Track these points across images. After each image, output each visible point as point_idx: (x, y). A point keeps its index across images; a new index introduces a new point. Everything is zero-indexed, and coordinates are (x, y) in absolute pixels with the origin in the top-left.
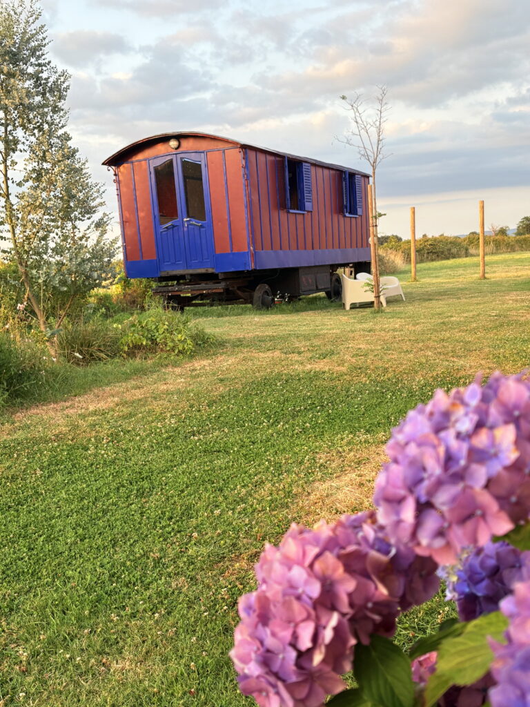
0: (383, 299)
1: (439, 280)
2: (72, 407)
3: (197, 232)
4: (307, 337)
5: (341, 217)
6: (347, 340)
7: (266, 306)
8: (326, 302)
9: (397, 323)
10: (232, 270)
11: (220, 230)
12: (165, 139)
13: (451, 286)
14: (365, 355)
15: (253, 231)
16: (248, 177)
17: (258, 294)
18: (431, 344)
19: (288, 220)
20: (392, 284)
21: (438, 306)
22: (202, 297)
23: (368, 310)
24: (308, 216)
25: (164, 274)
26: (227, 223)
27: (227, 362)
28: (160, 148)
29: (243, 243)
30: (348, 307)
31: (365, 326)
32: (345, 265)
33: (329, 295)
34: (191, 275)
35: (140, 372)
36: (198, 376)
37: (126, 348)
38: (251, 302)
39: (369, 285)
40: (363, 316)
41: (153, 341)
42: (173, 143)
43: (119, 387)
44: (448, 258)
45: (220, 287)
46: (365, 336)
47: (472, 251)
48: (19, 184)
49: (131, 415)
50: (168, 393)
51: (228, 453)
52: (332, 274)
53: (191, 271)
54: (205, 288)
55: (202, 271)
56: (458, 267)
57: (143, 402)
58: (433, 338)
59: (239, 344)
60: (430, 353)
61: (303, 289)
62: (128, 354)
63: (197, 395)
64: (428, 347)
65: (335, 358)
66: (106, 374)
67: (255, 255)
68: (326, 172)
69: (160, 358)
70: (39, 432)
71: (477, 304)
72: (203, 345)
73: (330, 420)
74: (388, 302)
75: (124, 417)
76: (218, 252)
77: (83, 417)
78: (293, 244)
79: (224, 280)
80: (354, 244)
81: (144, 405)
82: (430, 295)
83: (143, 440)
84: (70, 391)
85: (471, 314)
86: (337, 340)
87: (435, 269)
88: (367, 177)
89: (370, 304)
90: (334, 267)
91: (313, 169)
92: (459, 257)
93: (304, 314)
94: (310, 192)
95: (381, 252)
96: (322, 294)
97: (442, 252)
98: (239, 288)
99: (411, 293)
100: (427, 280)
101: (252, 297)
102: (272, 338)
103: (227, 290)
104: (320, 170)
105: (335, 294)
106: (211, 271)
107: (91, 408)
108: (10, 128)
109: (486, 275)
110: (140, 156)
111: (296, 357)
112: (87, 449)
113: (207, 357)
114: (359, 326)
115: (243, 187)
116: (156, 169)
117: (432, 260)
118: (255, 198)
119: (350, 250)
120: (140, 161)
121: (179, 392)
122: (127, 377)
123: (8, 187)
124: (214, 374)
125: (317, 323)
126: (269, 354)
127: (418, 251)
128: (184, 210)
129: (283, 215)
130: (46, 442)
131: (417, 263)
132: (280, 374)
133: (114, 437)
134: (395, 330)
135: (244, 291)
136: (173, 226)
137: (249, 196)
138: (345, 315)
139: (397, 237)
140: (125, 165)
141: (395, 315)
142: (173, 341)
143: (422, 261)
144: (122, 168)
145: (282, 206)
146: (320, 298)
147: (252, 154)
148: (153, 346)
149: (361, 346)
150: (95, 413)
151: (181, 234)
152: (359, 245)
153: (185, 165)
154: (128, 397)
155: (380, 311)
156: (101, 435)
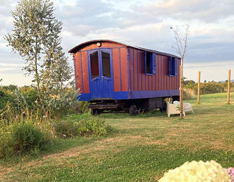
0: (184, 113)
1: (210, 104)
2: (63, 155)
3: (107, 83)
4: (152, 130)
5: (168, 76)
6: (168, 132)
7: (134, 114)
8: (160, 113)
9: (189, 124)
10: (121, 99)
11: (117, 82)
12: (95, 42)
13: (214, 107)
14: (175, 139)
15: (130, 83)
16: (129, 59)
17: (131, 109)
18: (202, 135)
19: (145, 78)
20: (188, 106)
21: (207, 117)
22: (108, 110)
23: (178, 118)
24: (154, 76)
25: (92, 100)
26: (120, 79)
27: (120, 139)
28: (93, 46)
29: (126, 88)
30: (169, 116)
31: (176, 125)
32: (169, 97)
33: (161, 110)
34: (104, 100)
35: (86, 142)
36: (109, 145)
37: (80, 132)
38: (128, 113)
39: (178, 107)
40: (175, 120)
41: (91, 129)
42: (98, 44)
43: (79, 148)
44: (215, 93)
45: (115, 106)
46: (175, 130)
47: (225, 90)
48: (42, 67)
49: (85, 159)
50: (98, 151)
51: (122, 175)
52: (163, 101)
53: (104, 99)
54: (109, 106)
55: (108, 99)
56: (218, 97)
57: (89, 154)
58: (203, 132)
59: (124, 132)
60: (200, 139)
61: (150, 107)
62: (81, 135)
63: (109, 152)
64: (200, 136)
65: (163, 139)
66: (74, 143)
67: (131, 93)
68: (162, 57)
69: (94, 137)
70: (53, 164)
71: (224, 117)
72: (111, 132)
73: (160, 164)
74: (186, 114)
75: (83, 160)
76: (116, 91)
77: (68, 159)
78: (147, 88)
79: (117, 103)
80: (173, 88)
81: (89, 156)
82: (204, 111)
83: (91, 169)
84: (61, 149)
85: (220, 121)
86: (164, 131)
87: (208, 98)
88: (180, 59)
89: (178, 115)
90: (164, 98)
91: (157, 56)
92: (220, 92)
93: (150, 118)
94: (155, 66)
95: (185, 90)
96: (159, 109)
97: (212, 90)
98: (123, 107)
99: (196, 110)
100: (204, 104)
101: (128, 110)
102: (137, 130)
103: (118, 107)
104: (160, 56)
105: (164, 109)
106: (112, 99)
107: (70, 156)
108: (38, 44)
109: (230, 102)
110: (84, 49)
111: (147, 138)
112: (71, 171)
113: (112, 137)
114: (173, 125)
115: (127, 64)
116: (91, 55)
117: (208, 93)
118: (132, 69)
119: (171, 91)
120: (84, 51)
121: (102, 151)
122: (82, 144)
123: (36, 67)
124: (115, 144)
125: (156, 123)
126: (136, 137)
127: (201, 89)
128: (102, 73)
129: (143, 76)
130: (56, 168)
131: (200, 94)
132: (141, 146)
133: (80, 167)
134: (188, 128)
135: (125, 108)
136: (97, 79)
137: (129, 68)
138: (167, 120)
139: (192, 81)
140: (78, 53)
141: (188, 121)
142: (99, 130)
143: (203, 94)
144: (76, 54)
145: (143, 72)
146: (158, 111)
147: (131, 50)
148: (91, 132)
149: (174, 135)
150: (72, 158)
151: (100, 83)
152: (175, 88)
153: (103, 53)
154: (83, 152)
155: (182, 118)
156: (75, 166)
